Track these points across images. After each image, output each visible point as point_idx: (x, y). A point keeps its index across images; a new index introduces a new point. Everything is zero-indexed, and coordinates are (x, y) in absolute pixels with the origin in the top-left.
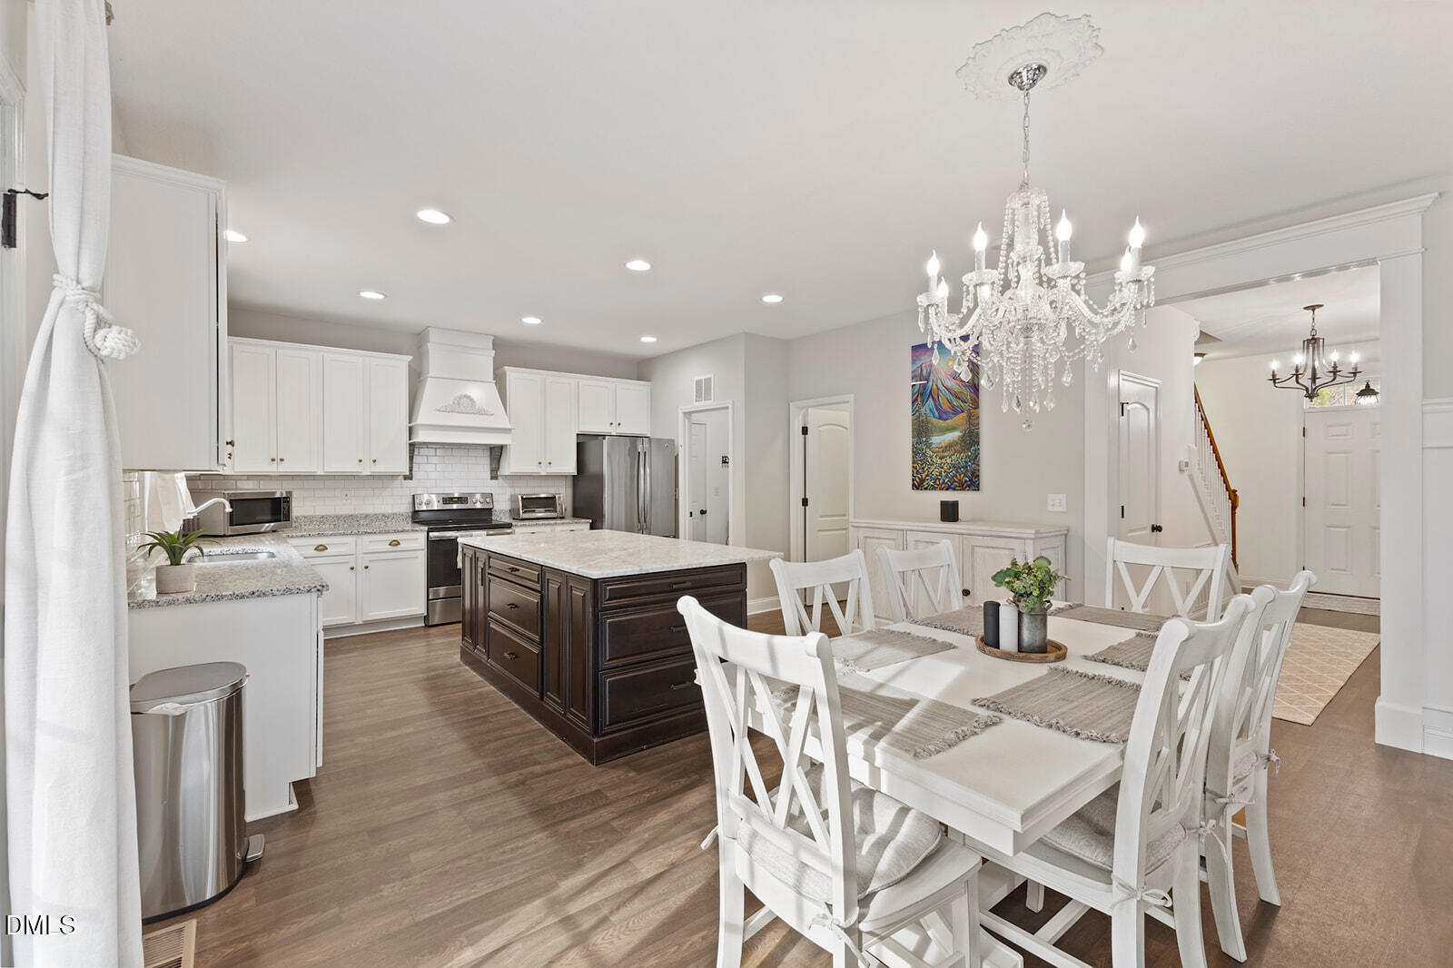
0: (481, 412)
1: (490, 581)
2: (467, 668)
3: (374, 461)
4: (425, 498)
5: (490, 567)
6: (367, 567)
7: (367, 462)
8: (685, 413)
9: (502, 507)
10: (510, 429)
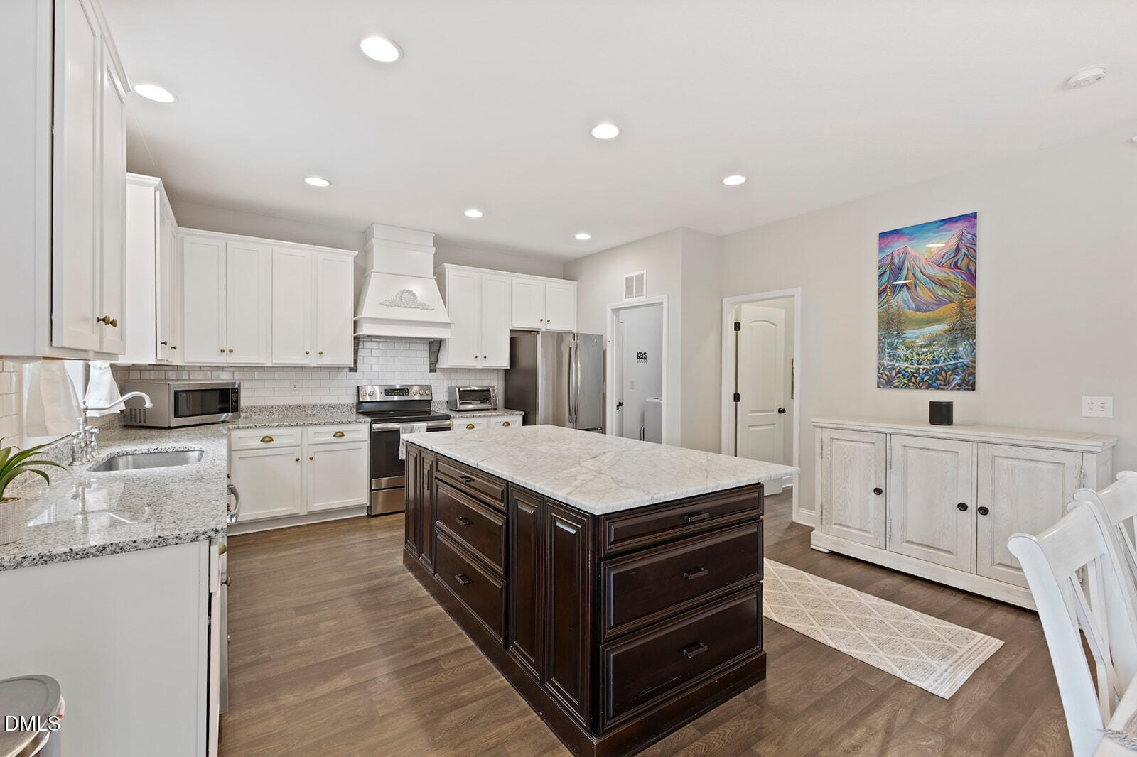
0: (422, 307)
1: (437, 486)
2: (410, 574)
3: (321, 353)
4: (369, 389)
5: (437, 471)
6: (311, 459)
7: (314, 354)
8: (613, 310)
9: (440, 399)
10: (450, 324)
